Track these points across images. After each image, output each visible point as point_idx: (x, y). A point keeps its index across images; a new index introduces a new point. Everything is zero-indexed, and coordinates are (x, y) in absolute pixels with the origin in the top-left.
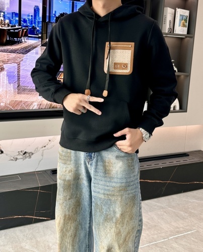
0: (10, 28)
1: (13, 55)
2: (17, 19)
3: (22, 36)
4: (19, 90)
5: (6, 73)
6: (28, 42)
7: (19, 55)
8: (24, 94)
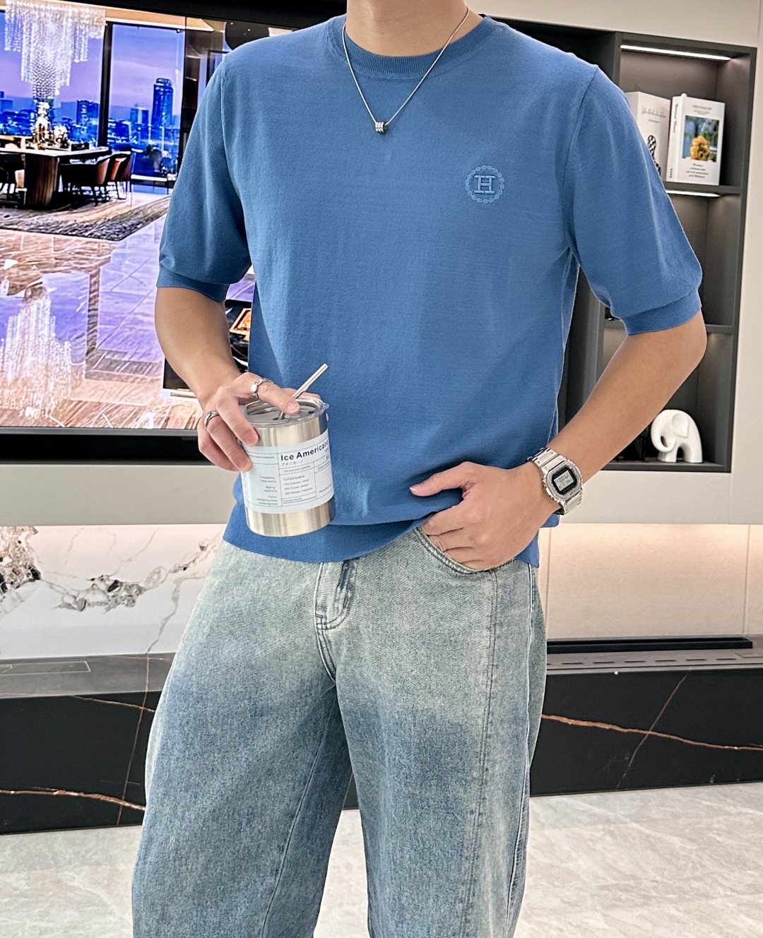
0: (69, 152)
1: (76, 243)
2: (95, 122)
3: (108, 178)
4: (91, 363)
5: (48, 303)
6: (130, 199)
7: (95, 244)
8: (110, 378)
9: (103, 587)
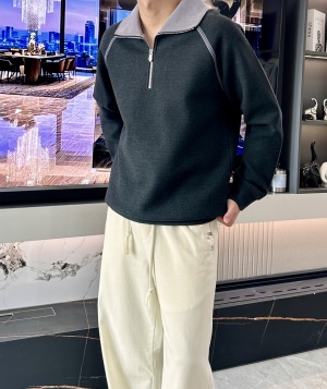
0: (46, 57)
1: (50, 101)
2: (58, 42)
3: (65, 69)
4: (58, 158)
5: (37, 130)
6: (76, 79)
7: (59, 100)
8: (67, 164)
9: (59, 267)
